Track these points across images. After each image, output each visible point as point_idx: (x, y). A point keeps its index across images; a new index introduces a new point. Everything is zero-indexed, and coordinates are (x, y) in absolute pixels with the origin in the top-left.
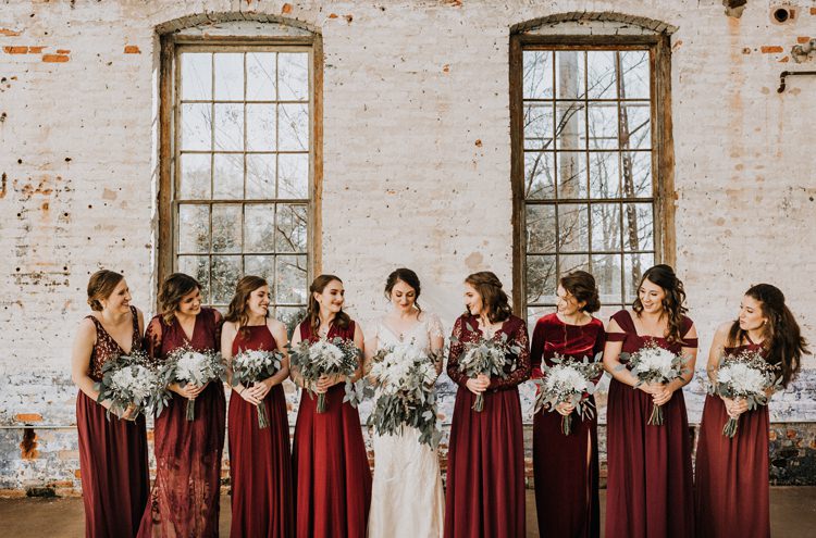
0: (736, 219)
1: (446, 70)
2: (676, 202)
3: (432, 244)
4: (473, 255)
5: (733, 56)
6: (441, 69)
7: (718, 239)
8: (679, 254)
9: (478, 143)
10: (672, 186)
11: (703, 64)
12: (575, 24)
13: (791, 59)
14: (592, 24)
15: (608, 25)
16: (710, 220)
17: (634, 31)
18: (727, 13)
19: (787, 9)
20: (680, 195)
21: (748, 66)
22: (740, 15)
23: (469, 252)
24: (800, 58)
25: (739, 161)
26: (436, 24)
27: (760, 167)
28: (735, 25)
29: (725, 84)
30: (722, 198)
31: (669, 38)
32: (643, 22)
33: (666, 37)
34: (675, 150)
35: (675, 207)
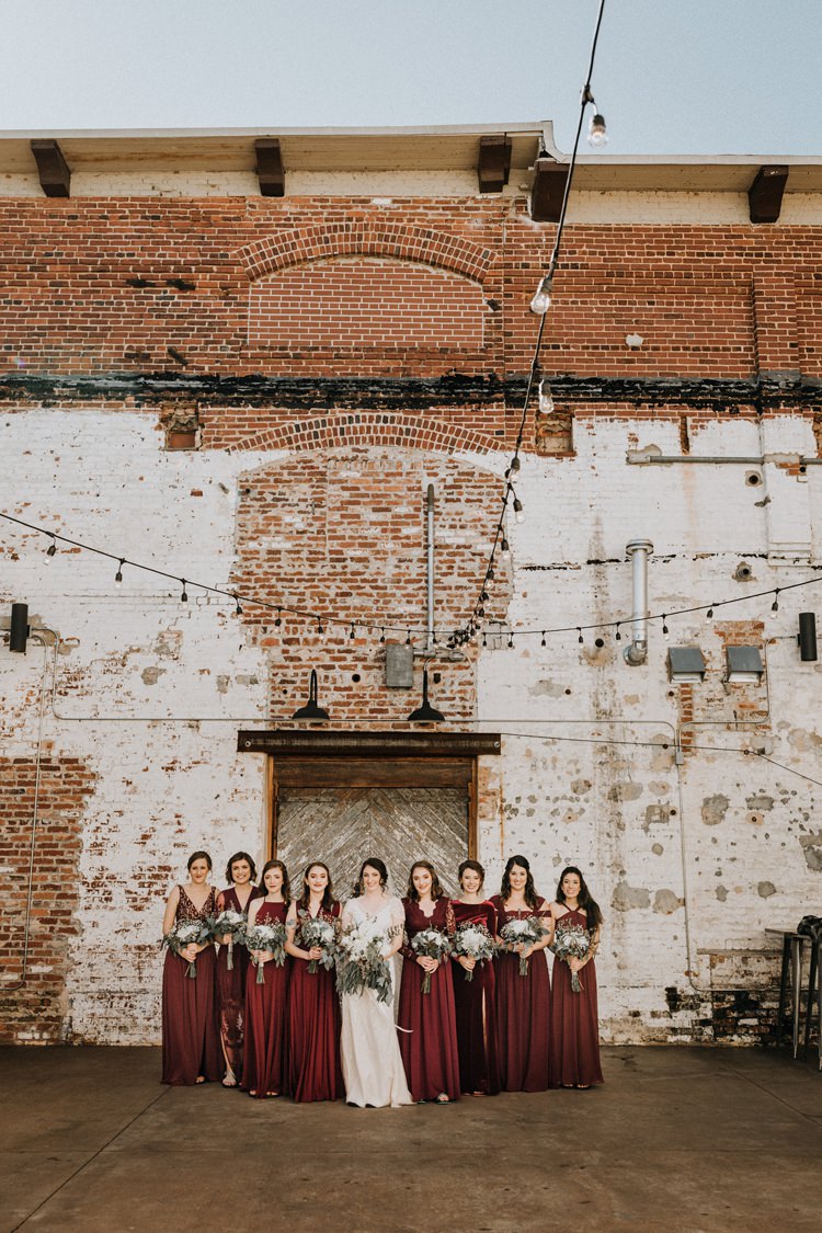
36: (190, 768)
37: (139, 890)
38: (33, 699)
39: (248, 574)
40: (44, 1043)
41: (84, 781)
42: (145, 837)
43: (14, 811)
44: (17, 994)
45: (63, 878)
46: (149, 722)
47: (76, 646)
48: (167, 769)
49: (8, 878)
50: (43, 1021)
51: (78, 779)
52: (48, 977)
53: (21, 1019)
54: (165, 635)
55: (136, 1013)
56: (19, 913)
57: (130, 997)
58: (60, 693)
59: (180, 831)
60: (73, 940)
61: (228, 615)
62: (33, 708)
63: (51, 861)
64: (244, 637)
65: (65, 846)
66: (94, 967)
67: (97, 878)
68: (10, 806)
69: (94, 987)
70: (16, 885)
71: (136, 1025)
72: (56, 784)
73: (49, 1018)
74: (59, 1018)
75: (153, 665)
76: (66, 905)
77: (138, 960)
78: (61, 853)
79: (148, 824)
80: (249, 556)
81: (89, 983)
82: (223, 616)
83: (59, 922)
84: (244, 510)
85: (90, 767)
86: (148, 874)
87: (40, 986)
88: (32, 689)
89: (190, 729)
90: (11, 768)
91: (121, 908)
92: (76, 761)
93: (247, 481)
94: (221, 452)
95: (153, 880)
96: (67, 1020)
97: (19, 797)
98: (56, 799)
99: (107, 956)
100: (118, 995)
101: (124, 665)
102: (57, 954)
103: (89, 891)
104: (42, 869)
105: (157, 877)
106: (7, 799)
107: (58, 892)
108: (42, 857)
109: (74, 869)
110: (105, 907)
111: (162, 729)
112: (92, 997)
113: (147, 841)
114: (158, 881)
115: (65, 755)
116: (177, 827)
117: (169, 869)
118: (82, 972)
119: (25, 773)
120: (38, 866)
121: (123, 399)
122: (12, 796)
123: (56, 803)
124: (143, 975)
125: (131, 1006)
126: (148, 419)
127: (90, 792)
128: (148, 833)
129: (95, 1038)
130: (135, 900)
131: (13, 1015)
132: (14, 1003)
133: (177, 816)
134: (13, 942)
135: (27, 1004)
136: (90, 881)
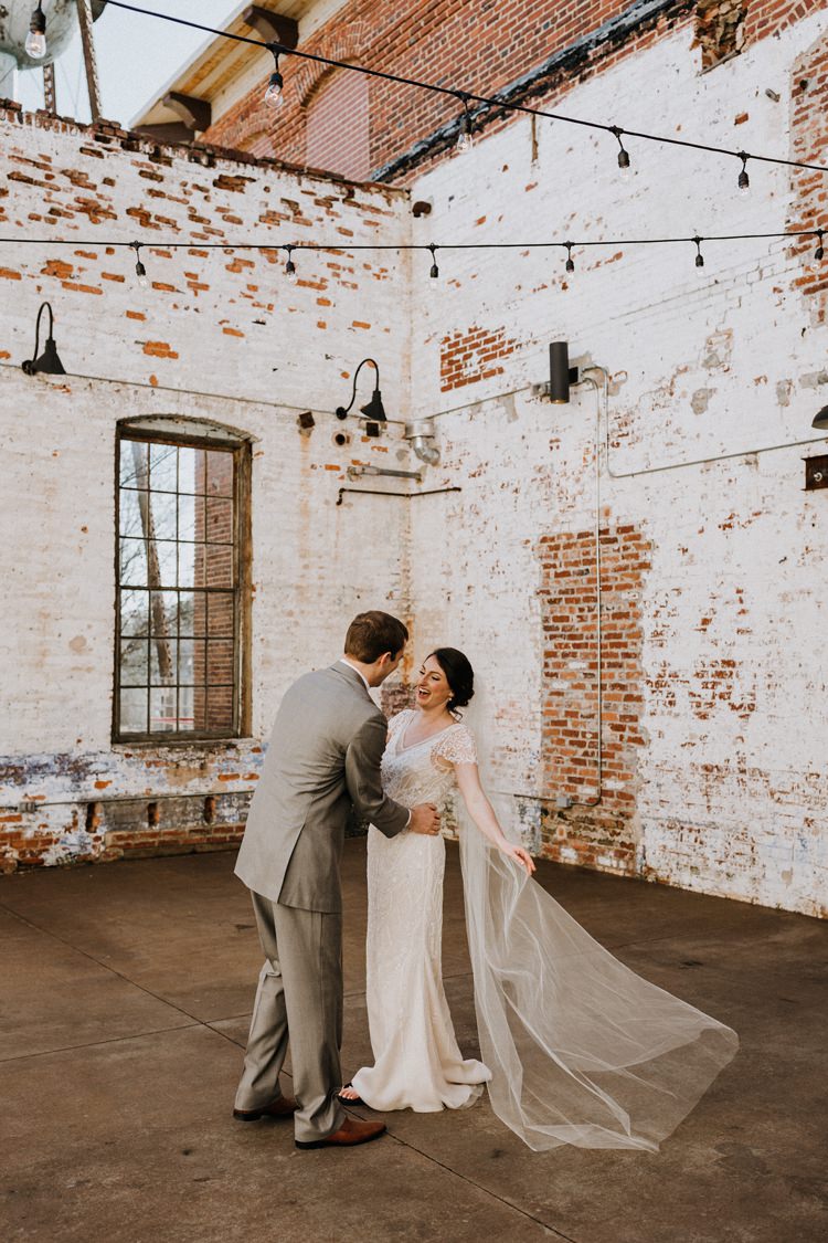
0: (302, 612)
1: (55, 455)
2: (254, 594)
3: (36, 626)
4: (77, 638)
5: (304, 470)
6: (50, 453)
7: (288, 628)
8: (255, 641)
9: (84, 529)
10: (250, 579)
11: (280, 473)
12: (171, 422)
13: (346, 477)
14: (186, 424)
15: (199, 426)
16: (283, 612)
17: (221, 435)
18: (300, 432)
19: (344, 434)
20: (258, 587)
21: (314, 481)
22: (309, 435)
23: (73, 635)
24: (353, 477)
25: (306, 562)
26: (46, 409)
27: (321, 568)
28: (305, 443)
29: (295, 494)
30: (293, 592)
31: (250, 445)
32: (231, 430)
33: (248, 444)
34: (254, 546)
35: (252, 599)
36: (750, 522)
37: (703, 692)
38: (589, 458)
39: (809, 214)
40: (621, 873)
41: (640, 552)
42: (705, 622)
43: (581, 596)
44: (595, 810)
45: (629, 676)
46: (701, 466)
47: (624, 382)
48: (725, 526)
49: (582, 676)
50: (619, 848)
51: (635, 551)
52: (622, 795)
53: (600, 841)
54: (714, 340)
55: (707, 851)
56: (592, 716)
57: (699, 831)
58: (613, 446)
59: (743, 612)
60: (641, 752)
61: (785, 287)
62: (590, 468)
63: (616, 655)
64: (808, 313)
65: (628, 636)
66: (663, 788)
67: (660, 676)
68: (580, 590)
69: (663, 813)
70: (588, 683)
71: (707, 867)
72: (616, 559)
73: (623, 844)
74: (632, 846)
75: (704, 387)
76: (633, 709)
77: (706, 784)
78: (625, 645)
79: (709, 604)
80: (808, 187)
81: (658, 807)
82: (781, 291)
83: (627, 729)
84: (800, 118)
85: (645, 533)
86: (712, 671)
87: (616, 805)
88: (588, 445)
89: (747, 467)
90: (575, 544)
91: (685, 714)
92: (631, 528)
93: (803, 68)
94: (770, 39)
95: (717, 680)
96: (639, 849)
97: (584, 578)
98: (616, 579)
99: (674, 775)
100: (687, 826)
101: (672, 394)
102: (628, 768)
103: (653, 692)
104: (611, 665)
105: (720, 674)
106: (575, 582)
107: (625, 693)
108: (609, 650)
109: (638, 664)
110: (670, 713)
111: (716, 471)
112: (662, 825)
113: (708, 627)
114: (722, 680)
115: (623, 523)
116: (739, 607)
117: (734, 665)
118: (650, 792)
119: (588, 549)
120: (605, 661)
121: (654, 26)
122: (579, 578)
123: (617, 583)
124: (711, 804)
125: (701, 843)
126: (682, 38)
127: (646, 566)
128: (708, 617)
129: (668, 877)
130: (699, 705)
131: (593, 835)
132: (592, 822)
133: (739, 592)
134: (590, 750)
135: (604, 825)
136: (654, 679)
